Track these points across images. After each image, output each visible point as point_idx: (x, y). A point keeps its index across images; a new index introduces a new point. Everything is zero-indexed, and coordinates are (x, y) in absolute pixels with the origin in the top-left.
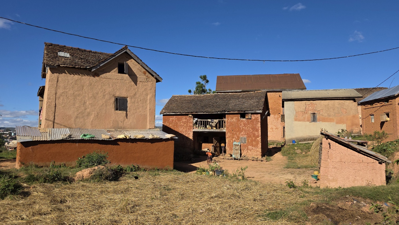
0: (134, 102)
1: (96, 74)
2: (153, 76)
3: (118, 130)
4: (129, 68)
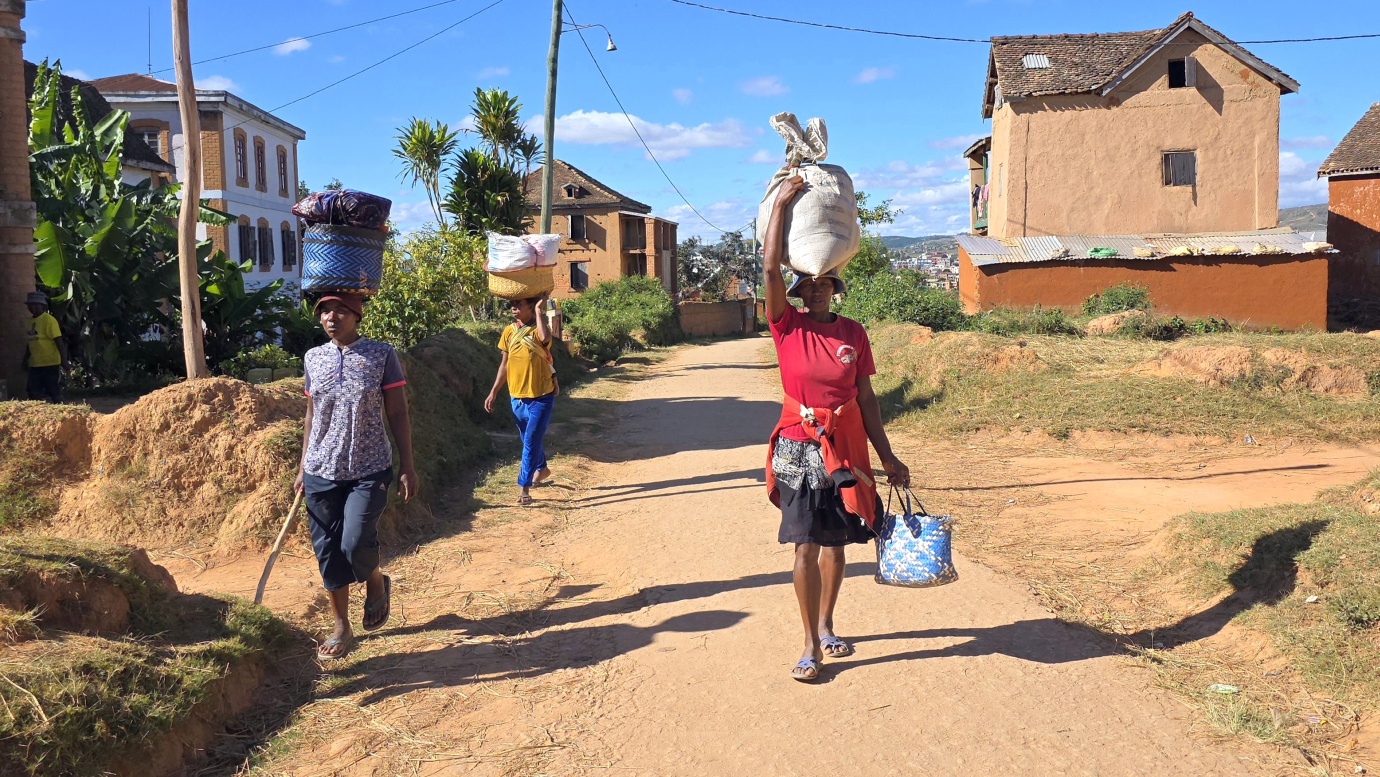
0: (1215, 160)
1: (1114, 101)
2: (1270, 79)
3: (1174, 235)
4: (1199, 68)
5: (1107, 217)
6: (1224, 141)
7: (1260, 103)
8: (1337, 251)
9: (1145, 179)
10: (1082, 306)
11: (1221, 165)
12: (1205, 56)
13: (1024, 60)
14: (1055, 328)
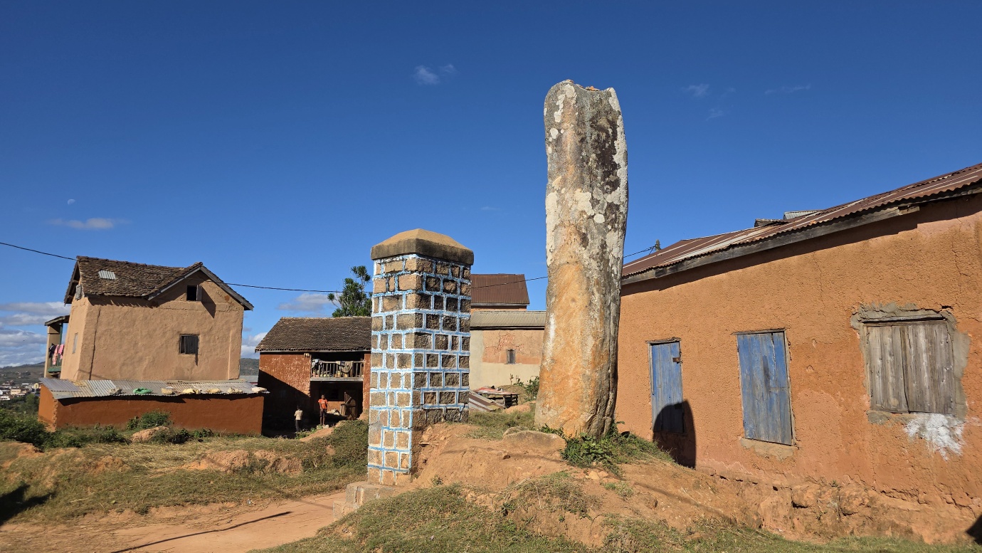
0: (209, 341)
1: (155, 304)
2: (239, 302)
3: (184, 381)
4: (203, 292)
5: (145, 370)
6: (214, 332)
7: (234, 314)
8: (268, 392)
9: (169, 349)
10: (126, 424)
11: (212, 344)
12: (207, 286)
13: (99, 273)
14: (112, 439)
